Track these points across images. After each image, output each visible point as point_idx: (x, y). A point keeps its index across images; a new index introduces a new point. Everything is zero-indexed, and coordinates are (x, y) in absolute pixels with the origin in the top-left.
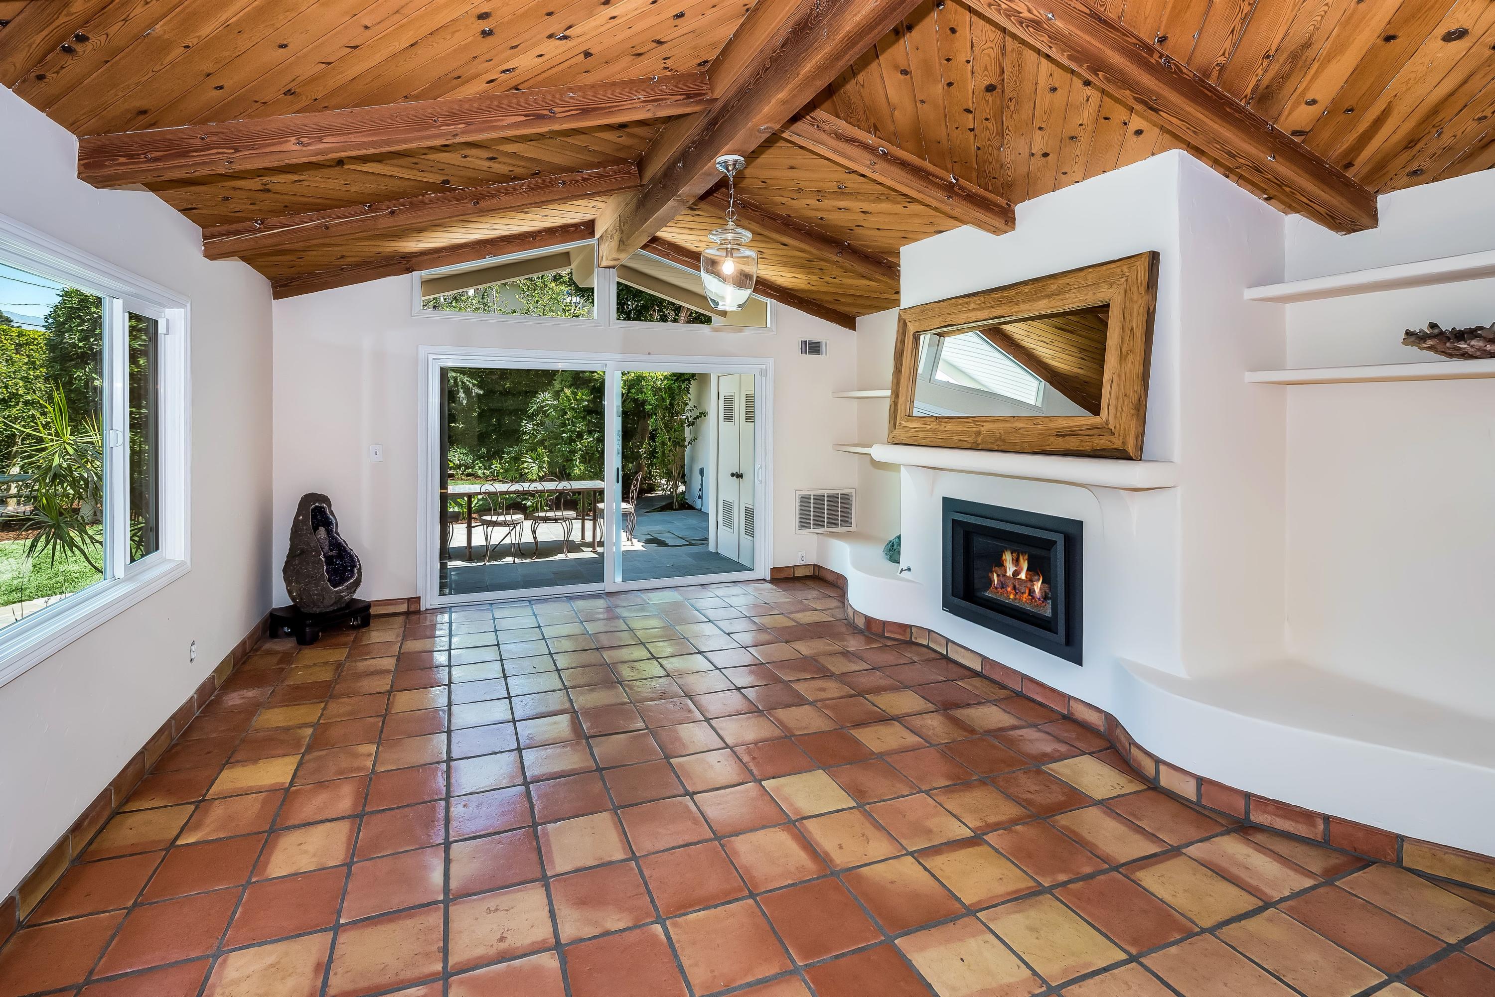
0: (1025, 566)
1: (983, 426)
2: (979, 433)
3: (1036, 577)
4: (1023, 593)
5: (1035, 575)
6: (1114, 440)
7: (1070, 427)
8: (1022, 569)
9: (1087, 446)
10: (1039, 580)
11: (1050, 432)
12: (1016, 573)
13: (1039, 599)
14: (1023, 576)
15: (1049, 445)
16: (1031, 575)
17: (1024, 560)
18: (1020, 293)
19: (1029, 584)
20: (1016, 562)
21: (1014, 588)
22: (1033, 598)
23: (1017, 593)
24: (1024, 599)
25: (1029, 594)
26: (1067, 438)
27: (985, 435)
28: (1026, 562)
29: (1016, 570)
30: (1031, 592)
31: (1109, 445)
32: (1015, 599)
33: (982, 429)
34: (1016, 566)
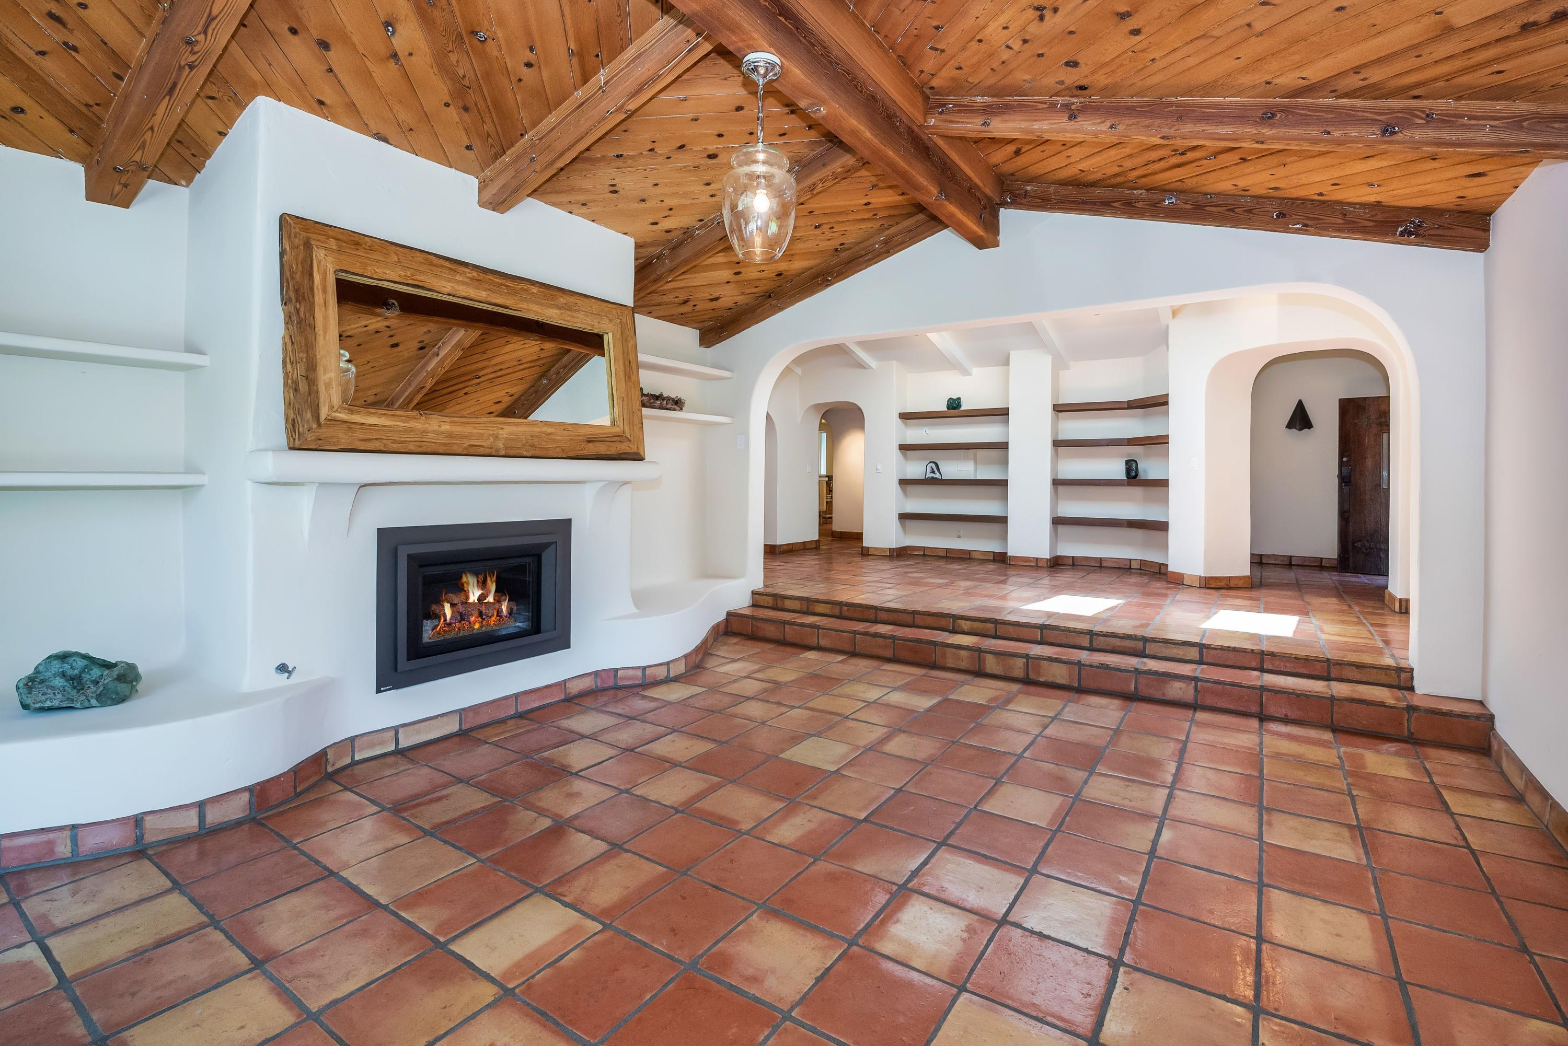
0: (493, 587)
1: (502, 429)
2: (496, 437)
3: (504, 597)
4: (490, 617)
5: (502, 596)
6: (630, 445)
7: (598, 434)
8: (490, 592)
9: (613, 451)
10: (505, 600)
11: (580, 438)
12: (481, 598)
13: (506, 616)
14: (490, 599)
15: (582, 450)
16: (499, 597)
17: (492, 583)
18: (526, 290)
19: (497, 606)
20: (483, 584)
21: (481, 614)
22: (501, 617)
23: (483, 619)
24: (492, 622)
25: (497, 616)
26: (596, 444)
27: (507, 439)
28: (494, 584)
29: (482, 594)
30: (499, 612)
31: (628, 450)
32: (481, 627)
33: (501, 432)
34: (482, 589)
